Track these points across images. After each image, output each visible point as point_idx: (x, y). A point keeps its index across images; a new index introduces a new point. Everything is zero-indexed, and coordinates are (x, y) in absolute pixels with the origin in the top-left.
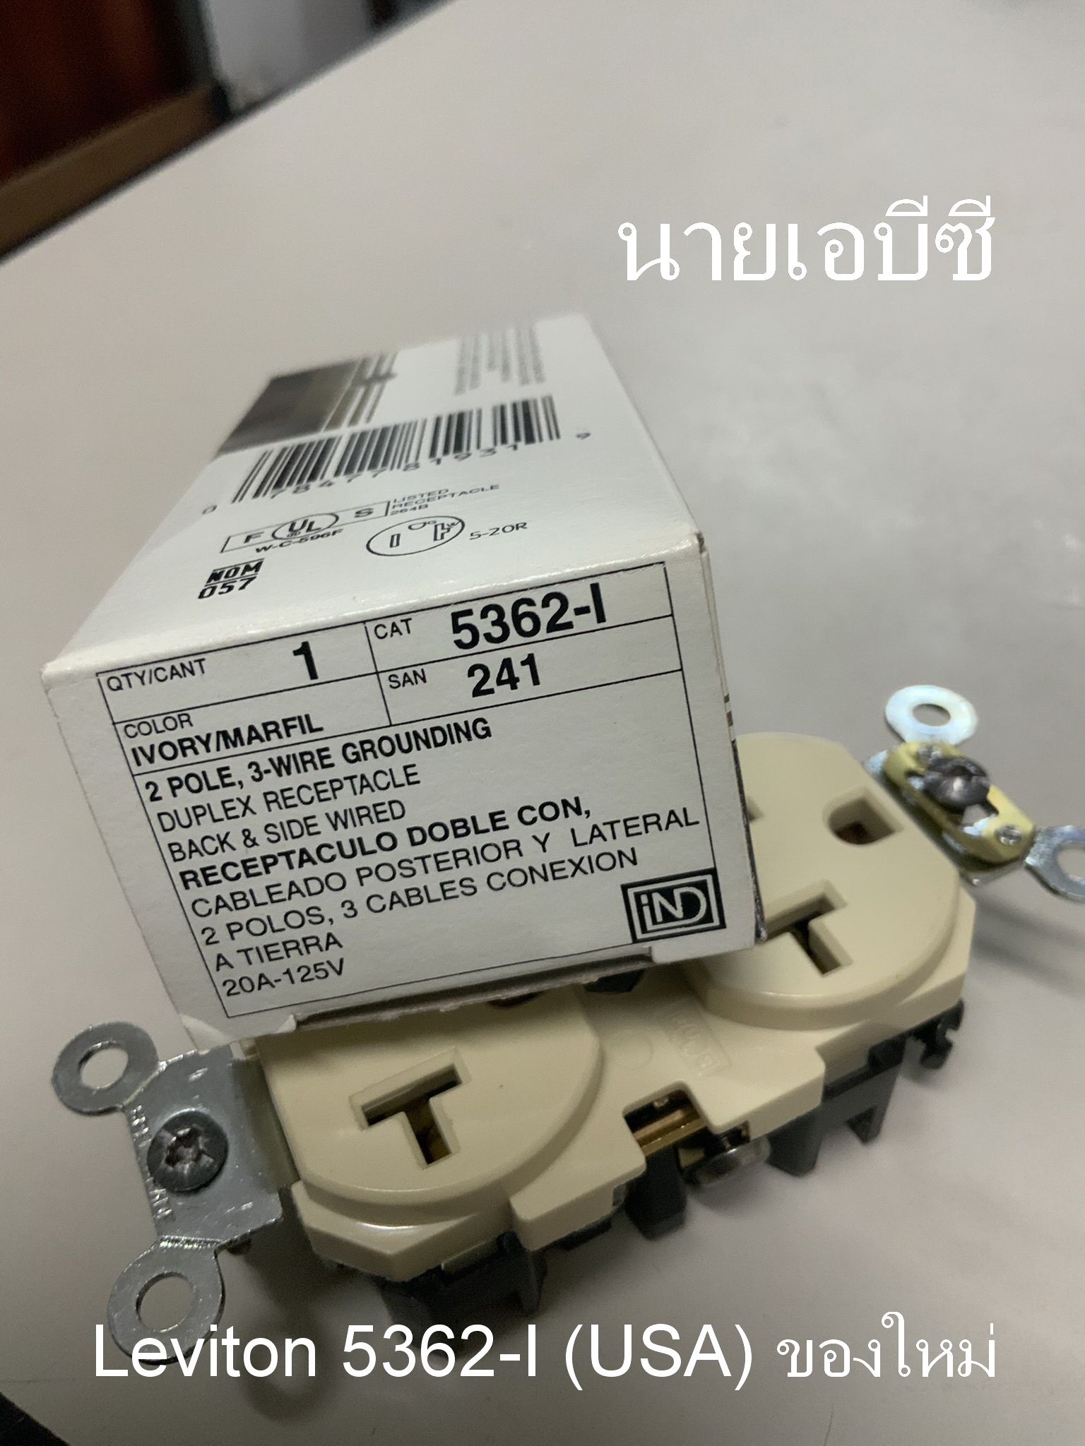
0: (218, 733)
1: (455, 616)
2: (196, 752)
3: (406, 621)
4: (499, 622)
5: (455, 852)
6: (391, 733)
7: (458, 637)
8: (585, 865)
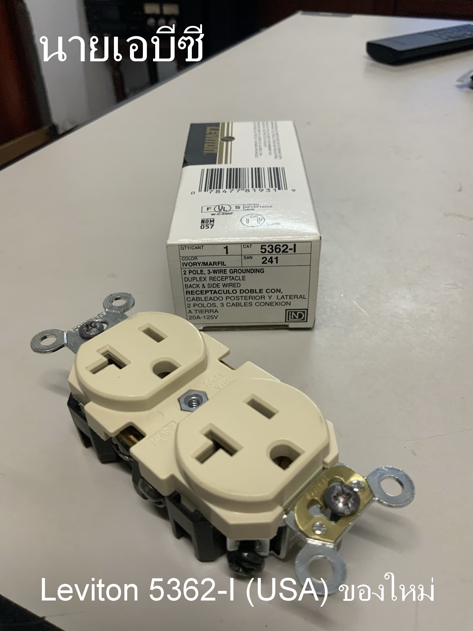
0: (203, 262)
1: (262, 246)
2: (197, 266)
3: (251, 245)
4: (272, 249)
5: (249, 296)
6: (242, 268)
7: (261, 250)
8: (278, 304)
